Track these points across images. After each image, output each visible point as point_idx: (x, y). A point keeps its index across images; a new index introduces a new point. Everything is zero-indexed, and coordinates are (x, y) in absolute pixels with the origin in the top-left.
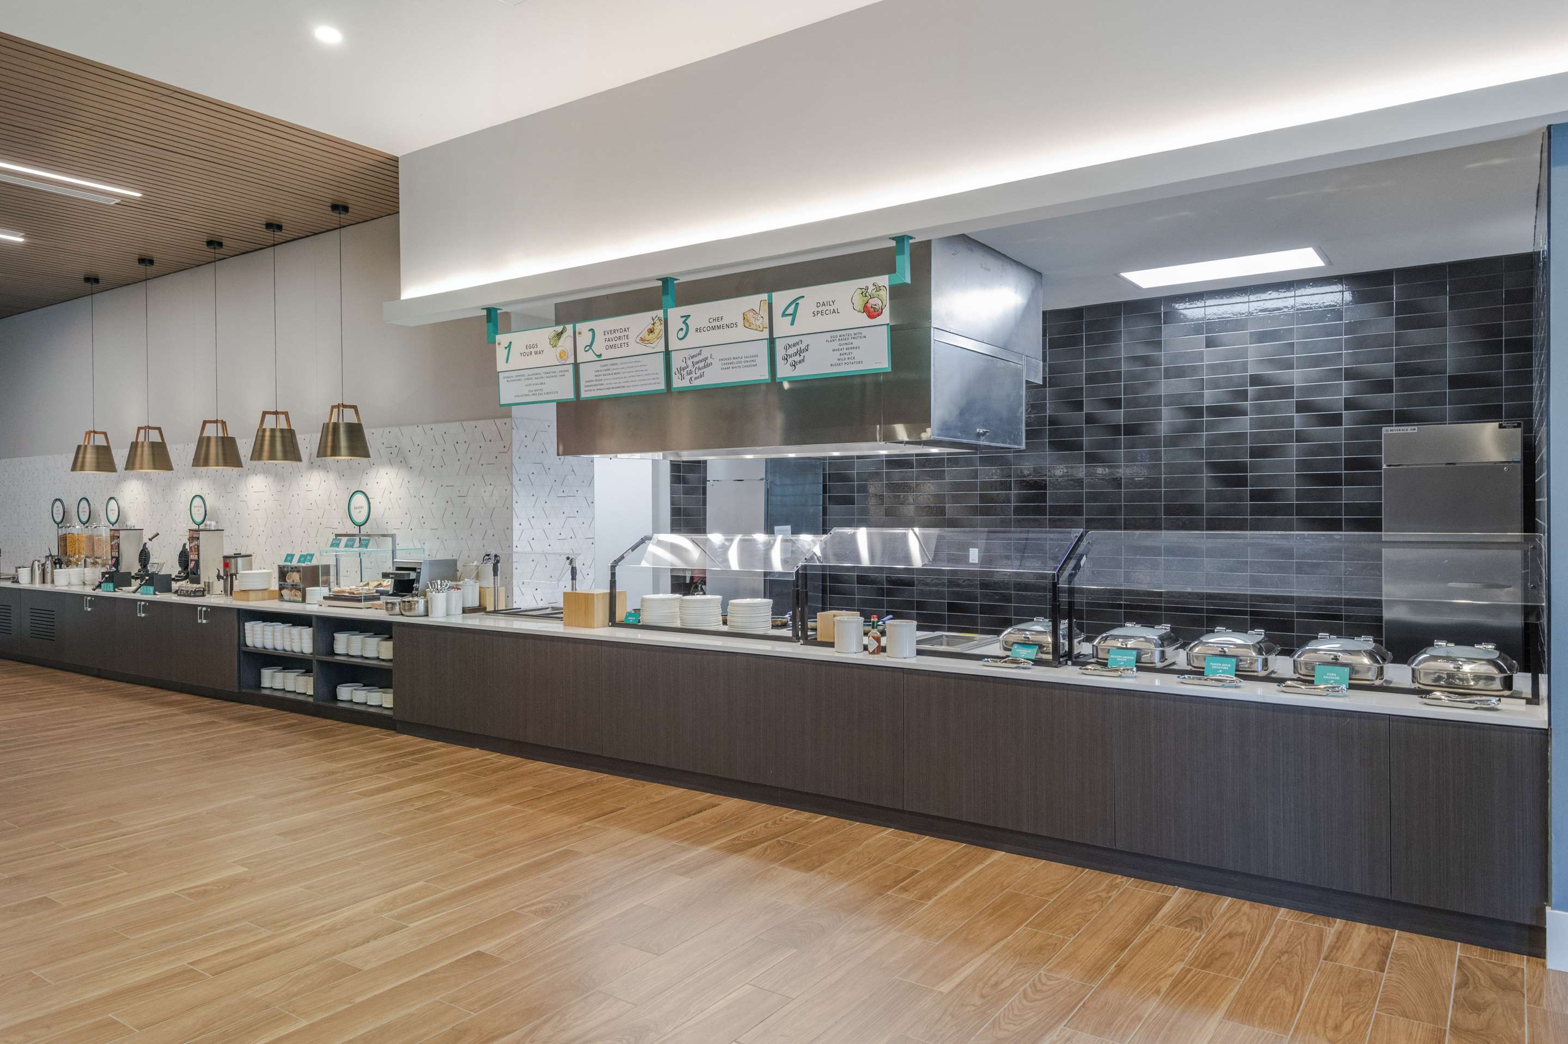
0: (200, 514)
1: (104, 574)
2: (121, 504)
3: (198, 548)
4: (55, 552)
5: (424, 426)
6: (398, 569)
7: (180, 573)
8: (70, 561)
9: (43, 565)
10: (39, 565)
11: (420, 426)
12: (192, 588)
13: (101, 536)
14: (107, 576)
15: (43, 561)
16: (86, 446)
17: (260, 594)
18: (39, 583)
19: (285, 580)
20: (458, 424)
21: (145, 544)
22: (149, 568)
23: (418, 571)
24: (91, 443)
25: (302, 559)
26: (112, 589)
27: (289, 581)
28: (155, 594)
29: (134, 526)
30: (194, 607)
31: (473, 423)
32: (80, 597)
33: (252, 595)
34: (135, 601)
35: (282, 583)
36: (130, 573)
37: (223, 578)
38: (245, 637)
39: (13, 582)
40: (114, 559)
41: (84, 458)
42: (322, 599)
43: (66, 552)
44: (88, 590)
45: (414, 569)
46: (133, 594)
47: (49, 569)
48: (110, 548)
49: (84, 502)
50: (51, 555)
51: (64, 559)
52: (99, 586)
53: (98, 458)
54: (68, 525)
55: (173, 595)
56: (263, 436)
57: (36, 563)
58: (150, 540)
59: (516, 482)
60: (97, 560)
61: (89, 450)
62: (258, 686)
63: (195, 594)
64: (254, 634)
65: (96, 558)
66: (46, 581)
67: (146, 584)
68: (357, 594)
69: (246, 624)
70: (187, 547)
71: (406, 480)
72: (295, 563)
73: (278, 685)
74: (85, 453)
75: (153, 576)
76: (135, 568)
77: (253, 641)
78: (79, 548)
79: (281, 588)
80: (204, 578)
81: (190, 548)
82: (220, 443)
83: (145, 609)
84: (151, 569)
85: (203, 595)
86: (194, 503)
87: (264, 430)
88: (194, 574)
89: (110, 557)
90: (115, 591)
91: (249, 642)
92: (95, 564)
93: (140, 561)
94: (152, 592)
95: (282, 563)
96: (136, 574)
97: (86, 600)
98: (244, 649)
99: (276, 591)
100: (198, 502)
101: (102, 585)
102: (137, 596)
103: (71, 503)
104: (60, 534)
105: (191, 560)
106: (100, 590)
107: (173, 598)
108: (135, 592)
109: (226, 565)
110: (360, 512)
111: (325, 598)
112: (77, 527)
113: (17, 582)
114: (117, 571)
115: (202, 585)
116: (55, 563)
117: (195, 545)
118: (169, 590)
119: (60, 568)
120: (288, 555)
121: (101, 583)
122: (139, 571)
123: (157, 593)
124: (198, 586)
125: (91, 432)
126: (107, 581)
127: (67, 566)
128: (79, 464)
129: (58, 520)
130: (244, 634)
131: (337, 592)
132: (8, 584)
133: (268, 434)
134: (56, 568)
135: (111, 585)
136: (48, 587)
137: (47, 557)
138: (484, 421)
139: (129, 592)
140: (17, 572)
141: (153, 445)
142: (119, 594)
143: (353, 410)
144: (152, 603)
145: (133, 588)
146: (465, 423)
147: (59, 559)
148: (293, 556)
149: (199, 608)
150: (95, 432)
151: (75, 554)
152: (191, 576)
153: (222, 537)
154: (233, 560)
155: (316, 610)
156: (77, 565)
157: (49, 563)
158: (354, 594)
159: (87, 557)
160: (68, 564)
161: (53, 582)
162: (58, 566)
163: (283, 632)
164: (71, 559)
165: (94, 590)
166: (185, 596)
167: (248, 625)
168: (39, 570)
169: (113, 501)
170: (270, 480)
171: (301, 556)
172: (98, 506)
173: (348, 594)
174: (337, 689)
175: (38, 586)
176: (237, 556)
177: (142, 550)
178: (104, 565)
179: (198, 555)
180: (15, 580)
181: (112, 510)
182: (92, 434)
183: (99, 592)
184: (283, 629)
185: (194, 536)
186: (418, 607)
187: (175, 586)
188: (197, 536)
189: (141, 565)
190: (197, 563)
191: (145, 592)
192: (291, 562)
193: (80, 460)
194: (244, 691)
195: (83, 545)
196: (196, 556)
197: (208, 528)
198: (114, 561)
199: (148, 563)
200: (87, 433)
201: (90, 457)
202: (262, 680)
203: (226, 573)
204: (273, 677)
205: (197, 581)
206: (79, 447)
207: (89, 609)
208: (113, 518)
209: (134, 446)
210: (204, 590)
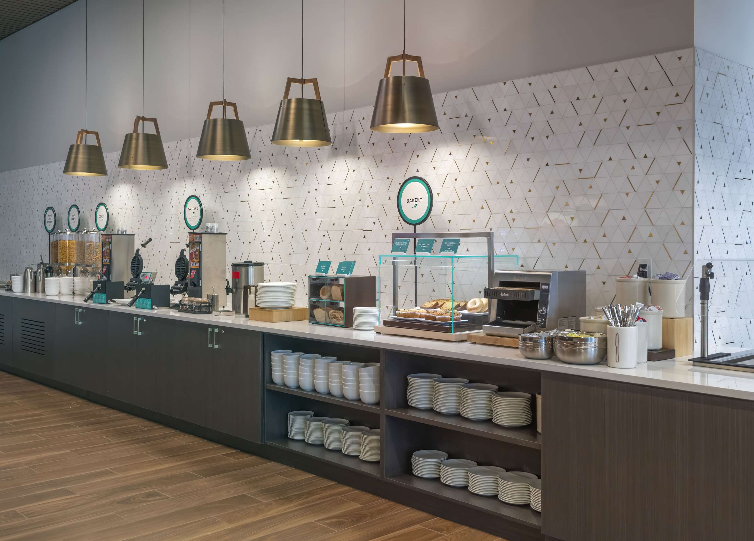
0: (195, 217)
1: (95, 283)
2: (110, 211)
3: (199, 255)
4: (46, 261)
5: (517, 82)
6: (503, 284)
7: (176, 284)
8: (61, 269)
9: (35, 273)
10: (31, 273)
11: (508, 83)
12: (197, 302)
13: (91, 242)
14: (99, 285)
15: (35, 268)
16: (78, 146)
17: (285, 312)
18: (31, 292)
19: (318, 296)
20: (582, 70)
21: (138, 250)
22: (141, 278)
23: (543, 287)
24: (84, 143)
25: (343, 268)
26: (104, 301)
27: (324, 298)
28: (152, 308)
29: (126, 231)
30: (203, 327)
31: (611, 66)
32: (71, 308)
33: (276, 313)
34: (130, 316)
35: (314, 300)
36: (123, 283)
37: (232, 292)
38: (271, 371)
39: (7, 290)
40: (105, 268)
41: (76, 158)
42: (382, 325)
43: (57, 260)
44: (79, 301)
45: (536, 285)
46: (128, 308)
47: (41, 278)
48: (101, 255)
49: (74, 209)
50: (42, 263)
51: (55, 267)
52: (90, 297)
53: (89, 159)
54: (60, 231)
55: (172, 310)
56: (288, 109)
57: (29, 271)
58: (143, 246)
59: (698, 151)
60: (88, 268)
61: (81, 150)
62: (285, 436)
63: (199, 309)
64: (285, 369)
65: (87, 266)
66: (37, 290)
67: (142, 296)
68: (439, 319)
69: (272, 353)
70: (187, 254)
71: (483, 160)
72: (332, 273)
73: (313, 438)
74: (77, 153)
75: (150, 286)
76: (127, 278)
77: (283, 378)
78: (70, 255)
79: (313, 306)
80: (206, 291)
81: (191, 255)
82: (227, 127)
83: (143, 326)
84: (144, 280)
85: (209, 312)
86: (190, 205)
87: (289, 101)
88: (195, 285)
89: (100, 265)
90: (107, 303)
91: (277, 376)
92: (84, 272)
93: (132, 270)
94: (149, 306)
95: (314, 273)
96: (128, 284)
97: (77, 312)
98: (270, 386)
99: (306, 309)
100: (193, 203)
101: (94, 295)
102: (133, 310)
103: (62, 210)
104: (52, 241)
105: (192, 269)
106: (92, 301)
107: (173, 314)
108: (131, 305)
109: (236, 275)
110: (416, 206)
111: (387, 323)
112: (68, 233)
113: (11, 290)
114: (109, 280)
115: (204, 299)
116: (47, 272)
117: (197, 251)
118: (166, 304)
119: (51, 276)
120: (321, 263)
121: (93, 293)
122: (131, 281)
123: (154, 307)
124: (200, 300)
125: (83, 131)
126: (100, 291)
127: (58, 275)
128: (71, 165)
129: (50, 228)
130: (270, 366)
131: (405, 316)
132: (3, 292)
133: (293, 105)
134: (47, 277)
135: (103, 296)
136: (39, 296)
137: (39, 265)
138: (633, 60)
139: (123, 305)
140: (11, 279)
141: (148, 137)
142: (111, 307)
143: (416, 63)
144: (149, 319)
145: (128, 300)
146: (593, 69)
147: (50, 268)
148: (328, 264)
149: (210, 329)
150: (87, 132)
151: (66, 261)
152: (189, 287)
153: (225, 242)
154: (243, 269)
155: (373, 340)
156: (67, 274)
157: (41, 270)
158: (434, 319)
159: (77, 265)
160: (59, 273)
161: (44, 291)
162: (49, 274)
163: (328, 369)
164: (62, 267)
165: (86, 301)
166: (187, 311)
167: (276, 356)
168: (31, 278)
169: (102, 207)
170: (279, 174)
171: (341, 264)
172: (88, 215)
173: (423, 319)
174: (412, 459)
175: (29, 295)
176: (247, 264)
177: (135, 258)
178: (93, 274)
179: (200, 262)
180: (9, 288)
181: (101, 216)
182: (85, 134)
183: (91, 304)
184: (328, 365)
185: (196, 240)
186: (586, 350)
187: (175, 299)
188: (199, 240)
189: (133, 274)
190: (199, 271)
191: (141, 306)
192: (326, 273)
193: (72, 160)
194: (269, 443)
195: (74, 252)
196: (198, 264)
197: (209, 231)
198: (105, 270)
199: (141, 272)
200: (79, 133)
201: (81, 157)
202: (289, 428)
203: (236, 286)
204: (305, 428)
205: (198, 294)
206: (72, 147)
207: (80, 323)
208: (102, 225)
209: (128, 138)
210: (210, 306)
